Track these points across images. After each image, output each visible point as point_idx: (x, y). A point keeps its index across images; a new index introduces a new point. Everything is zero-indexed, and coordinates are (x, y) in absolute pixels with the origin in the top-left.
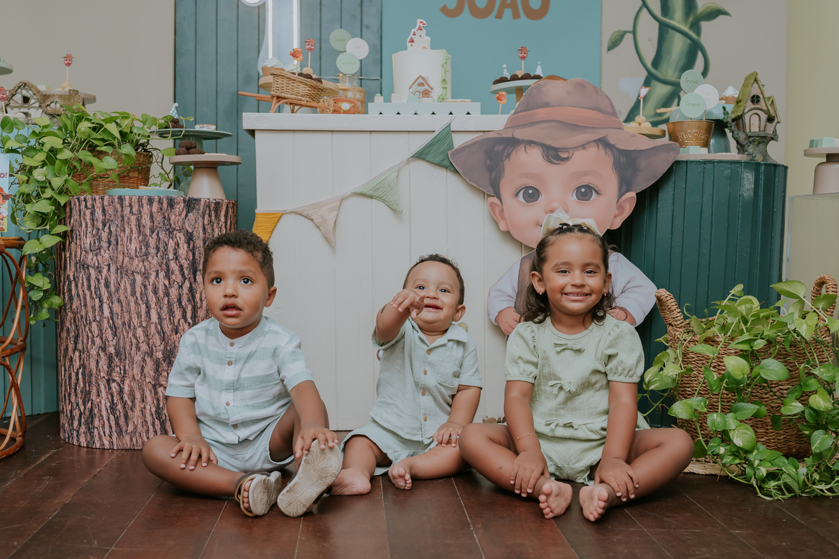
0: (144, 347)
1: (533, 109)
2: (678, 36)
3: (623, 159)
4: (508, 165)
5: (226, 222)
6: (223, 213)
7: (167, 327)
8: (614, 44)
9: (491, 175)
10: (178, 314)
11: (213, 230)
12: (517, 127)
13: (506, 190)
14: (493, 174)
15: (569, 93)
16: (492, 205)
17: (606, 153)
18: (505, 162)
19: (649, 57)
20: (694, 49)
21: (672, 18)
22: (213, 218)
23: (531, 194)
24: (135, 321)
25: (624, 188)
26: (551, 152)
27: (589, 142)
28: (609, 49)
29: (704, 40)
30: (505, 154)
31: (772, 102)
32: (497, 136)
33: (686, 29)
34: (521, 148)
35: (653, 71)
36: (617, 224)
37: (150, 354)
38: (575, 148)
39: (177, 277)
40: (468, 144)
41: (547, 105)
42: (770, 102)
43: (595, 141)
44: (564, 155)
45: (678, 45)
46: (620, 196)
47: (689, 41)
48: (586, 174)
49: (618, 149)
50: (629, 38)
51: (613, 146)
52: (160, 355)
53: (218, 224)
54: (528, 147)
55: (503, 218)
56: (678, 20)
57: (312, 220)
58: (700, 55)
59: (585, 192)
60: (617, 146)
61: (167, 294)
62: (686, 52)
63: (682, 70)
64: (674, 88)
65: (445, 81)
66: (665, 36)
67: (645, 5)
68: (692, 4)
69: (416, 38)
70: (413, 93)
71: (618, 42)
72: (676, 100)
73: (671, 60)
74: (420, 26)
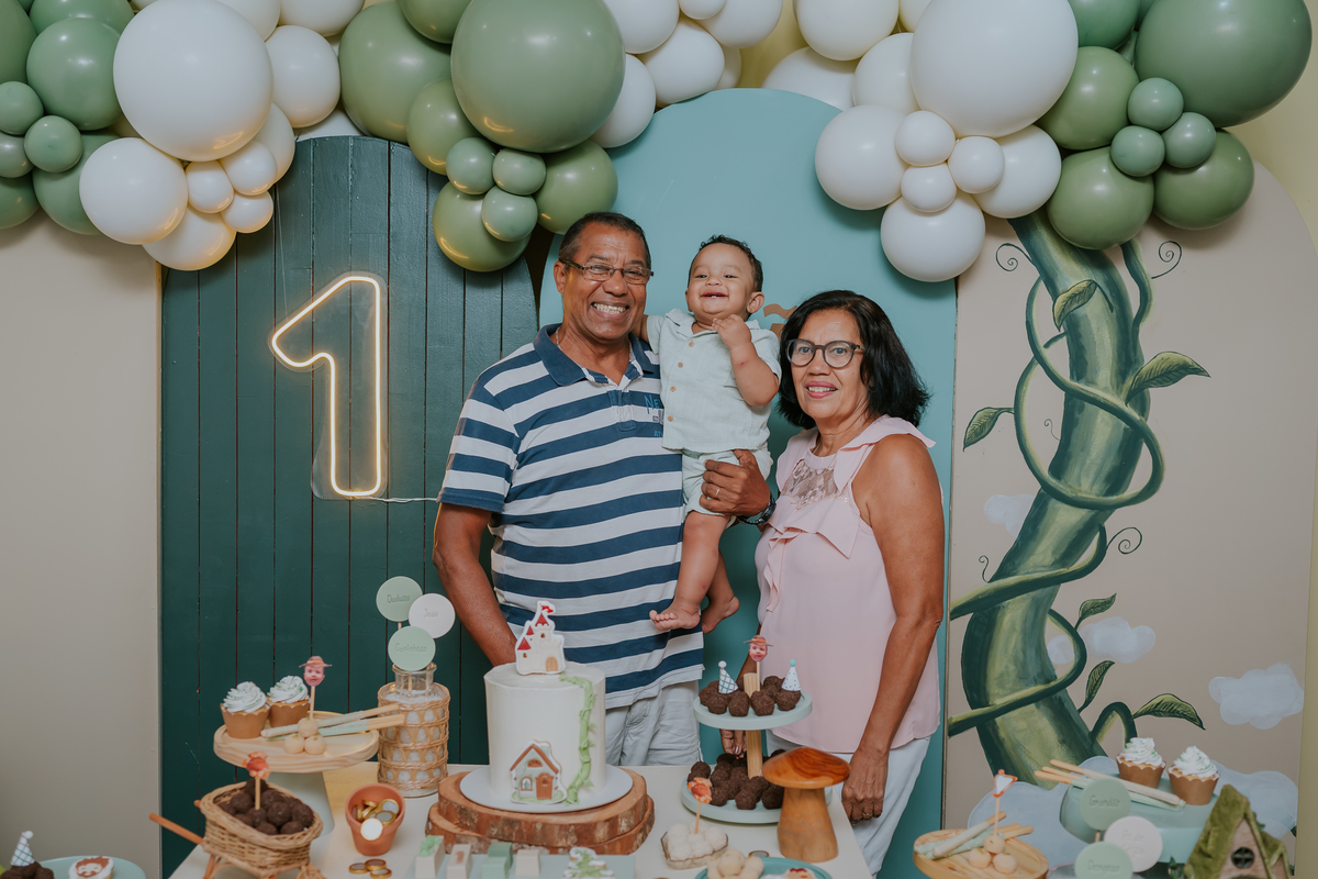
2: (1103, 415)
8: (978, 433)
19: (1044, 461)
20: (1135, 438)
21: (1091, 383)
28: (967, 444)
29: (1154, 422)
31: (1281, 856)
33: (1119, 402)
35: (1053, 481)
42: (1275, 857)
45: (1102, 432)
47: (1124, 425)
50: (1006, 421)
56: (1103, 385)
58: (1145, 449)
62: (1118, 445)
63: (1108, 479)
64: (1093, 513)
65: (585, 749)
66: (1077, 415)
67: (1039, 357)
68: (1132, 354)
69: (533, 641)
70: (519, 780)
71: (987, 430)
72: (1097, 536)
73: (1088, 462)
74: (542, 616)
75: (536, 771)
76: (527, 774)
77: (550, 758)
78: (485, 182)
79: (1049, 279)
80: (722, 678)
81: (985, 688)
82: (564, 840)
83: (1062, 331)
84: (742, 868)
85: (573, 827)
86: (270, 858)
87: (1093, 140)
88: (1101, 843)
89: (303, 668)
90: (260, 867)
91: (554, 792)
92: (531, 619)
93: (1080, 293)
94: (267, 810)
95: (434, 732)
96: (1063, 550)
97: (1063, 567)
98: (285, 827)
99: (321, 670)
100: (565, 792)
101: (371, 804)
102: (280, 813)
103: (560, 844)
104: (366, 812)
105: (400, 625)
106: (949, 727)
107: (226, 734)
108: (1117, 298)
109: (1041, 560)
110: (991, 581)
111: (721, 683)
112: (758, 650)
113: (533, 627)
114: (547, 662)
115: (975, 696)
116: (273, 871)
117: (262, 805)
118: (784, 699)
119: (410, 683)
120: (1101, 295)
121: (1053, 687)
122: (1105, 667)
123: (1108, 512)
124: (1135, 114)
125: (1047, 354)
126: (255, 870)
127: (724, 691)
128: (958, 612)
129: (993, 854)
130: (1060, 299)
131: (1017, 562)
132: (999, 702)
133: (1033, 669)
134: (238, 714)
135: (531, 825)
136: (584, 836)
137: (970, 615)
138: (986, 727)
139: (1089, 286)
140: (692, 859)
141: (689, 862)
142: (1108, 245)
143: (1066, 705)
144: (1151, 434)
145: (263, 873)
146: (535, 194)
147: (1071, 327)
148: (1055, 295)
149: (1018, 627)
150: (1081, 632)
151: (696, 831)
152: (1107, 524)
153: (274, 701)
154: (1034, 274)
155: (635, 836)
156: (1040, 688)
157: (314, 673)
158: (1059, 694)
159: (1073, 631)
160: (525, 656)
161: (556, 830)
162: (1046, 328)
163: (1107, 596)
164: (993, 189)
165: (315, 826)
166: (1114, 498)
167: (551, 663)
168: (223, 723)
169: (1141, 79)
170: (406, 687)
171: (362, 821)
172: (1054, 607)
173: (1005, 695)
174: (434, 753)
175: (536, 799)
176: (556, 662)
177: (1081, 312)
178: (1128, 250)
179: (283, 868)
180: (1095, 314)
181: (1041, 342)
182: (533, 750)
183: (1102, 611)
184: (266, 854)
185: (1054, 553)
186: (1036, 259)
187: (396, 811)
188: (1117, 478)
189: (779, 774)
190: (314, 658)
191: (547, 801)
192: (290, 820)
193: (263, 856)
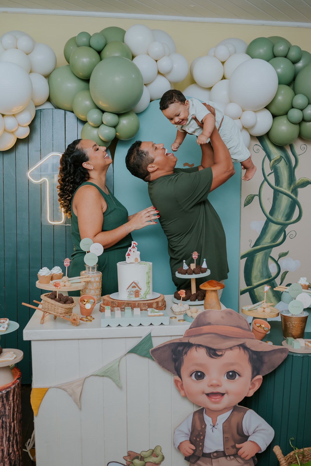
1: (200, 326)
2: (285, 197)
3: (255, 357)
4: (186, 359)
5: (13, 399)
6: (11, 395)
8: (248, 202)
9: (175, 364)
11: (5, 409)
12: (191, 336)
13: (185, 372)
14: (177, 364)
15: (222, 317)
16: (176, 382)
17: (245, 352)
18: (184, 356)
19: (268, 211)
20: (294, 203)
21: (281, 187)
22: (5, 402)
23: (200, 376)
25: (255, 373)
26: (212, 352)
27: (234, 346)
28: (245, 206)
29: (300, 199)
30: (184, 352)
32: (179, 341)
33: (289, 193)
34: (194, 349)
35: (270, 217)
36: (251, 394)
38: (226, 349)
40: (161, 346)
41: (209, 324)
43: (238, 346)
44: (219, 353)
45: (284, 202)
46: (253, 377)
47: (291, 199)
48: (232, 364)
49: (252, 351)
50: (256, 198)
51: (249, 349)
53: (8, 403)
54: (198, 348)
55: (183, 389)
56: (284, 187)
57: (67, 391)
58: (297, 208)
59: (232, 375)
60: (251, 349)
62: (289, 206)
63: (286, 216)
64: (282, 226)
65: (148, 283)
66: (277, 197)
67: (266, 179)
68: (293, 178)
69: (131, 253)
70: (129, 292)
71: (251, 201)
72: (283, 233)
73: (280, 211)
74: (133, 246)
75: (134, 289)
76: (132, 290)
77: (139, 285)
78: (99, 123)
79: (268, 155)
80: (184, 265)
81: (251, 280)
82: (144, 307)
83: (273, 171)
84: (197, 311)
85: (147, 304)
86: (63, 311)
87: (281, 112)
88: (295, 300)
89: (64, 261)
90: (61, 314)
91: (140, 295)
92: (130, 247)
93: (278, 160)
94: (60, 299)
95: (98, 284)
96: (273, 238)
97: (273, 243)
98: (67, 302)
99: (69, 262)
100: (143, 295)
101: (86, 300)
102: (65, 299)
103: (143, 309)
104: (85, 303)
105: (87, 252)
106: (241, 292)
107: (39, 283)
108: (288, 161)
109: (267, 241)
110: (252, 247)
111: (184, 267)
112: (195, 256)
113: (131, 249)
114: (135, 259)
115: (248, 282)
116: (64, 315)
117: (58, 297)
118: (203, 270)
119: (91, 269)
120: (284, 160)
121: (271, 279)
122: (286, 273)
123: (287, 226)
124: (294, 104)
125: (268, 178)
126: (59, 315)
127: (185, 269)
128: (243, 257)
129: (264, 308)
130: (272, 161)
131: (260, 241)
132: (255, 284)
133: (265, 274)
134: (44, 276)
135: (134, 304)
136: (150, 306)
137: (246, 258)
138: (251, 292)
139: (280, 158)
140: (181, 312)
141: (180, 312)
142: (286, 145)
143: (275, 285)
144: (298, 202)
145: (61, 315)
146: (115, 127)
147: (275, 169)
148: (270, 160)
149: (261, 261)
150: (279, 262)
151: (181, 306)
152: (286, 230)
153: (52, 273)
154: (264, 153)
155: (163, 307)
156: (267, 280)
157: (67, 263)
158: (273, 281)
159: (276, 262)
160: (129, 258)
161: (142, 305)
162: (268, 170)
163: (286, 251)
164: (253, 127)
165: (75, 303)
166: (288, 222)
167: (136, 259)
168: (38, 280)
169: (295, 94)
170: (90, 271)
171: (85, 304)
172: (271, 255)
173: (257, 282)
174: (98, 290)
175: (134, 298)
176: (138, 259)
177: (278, 165)
178: (291, 146)
179: (66, 315)
180: (282, 166)
181: (267, 174)
182: (133, 283)
183: (285, 256)
184: (62, 309)
185: (271, 239)
186: (265, 149)
187: (94, 302)
188: (289, 216)
189: (205, 287)
190: (67, 258)
191: (138, 298)
192: (67, 301)
193: (61, 310)
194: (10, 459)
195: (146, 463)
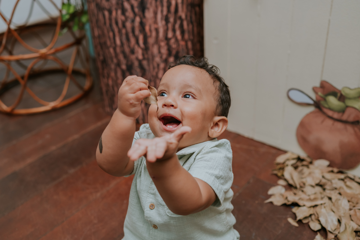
0: (115, 60)
7: (127, 50)
10: (133, 41)
24: (108, 43)
37: (119, 64)
39: (129, 14)
52: (124, 67)
61: (124, 26)
194: (168, 44)
195: (347, 107)
